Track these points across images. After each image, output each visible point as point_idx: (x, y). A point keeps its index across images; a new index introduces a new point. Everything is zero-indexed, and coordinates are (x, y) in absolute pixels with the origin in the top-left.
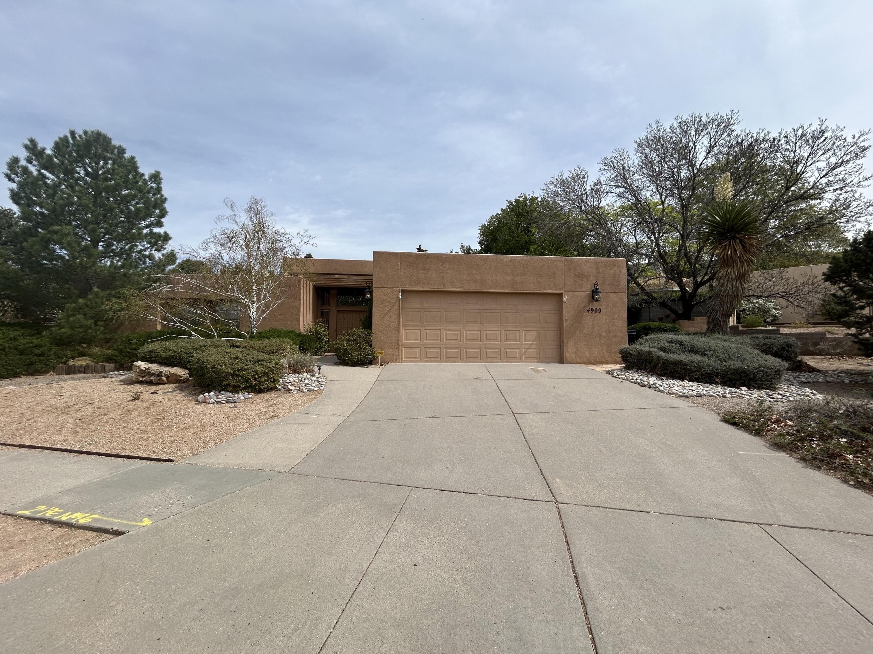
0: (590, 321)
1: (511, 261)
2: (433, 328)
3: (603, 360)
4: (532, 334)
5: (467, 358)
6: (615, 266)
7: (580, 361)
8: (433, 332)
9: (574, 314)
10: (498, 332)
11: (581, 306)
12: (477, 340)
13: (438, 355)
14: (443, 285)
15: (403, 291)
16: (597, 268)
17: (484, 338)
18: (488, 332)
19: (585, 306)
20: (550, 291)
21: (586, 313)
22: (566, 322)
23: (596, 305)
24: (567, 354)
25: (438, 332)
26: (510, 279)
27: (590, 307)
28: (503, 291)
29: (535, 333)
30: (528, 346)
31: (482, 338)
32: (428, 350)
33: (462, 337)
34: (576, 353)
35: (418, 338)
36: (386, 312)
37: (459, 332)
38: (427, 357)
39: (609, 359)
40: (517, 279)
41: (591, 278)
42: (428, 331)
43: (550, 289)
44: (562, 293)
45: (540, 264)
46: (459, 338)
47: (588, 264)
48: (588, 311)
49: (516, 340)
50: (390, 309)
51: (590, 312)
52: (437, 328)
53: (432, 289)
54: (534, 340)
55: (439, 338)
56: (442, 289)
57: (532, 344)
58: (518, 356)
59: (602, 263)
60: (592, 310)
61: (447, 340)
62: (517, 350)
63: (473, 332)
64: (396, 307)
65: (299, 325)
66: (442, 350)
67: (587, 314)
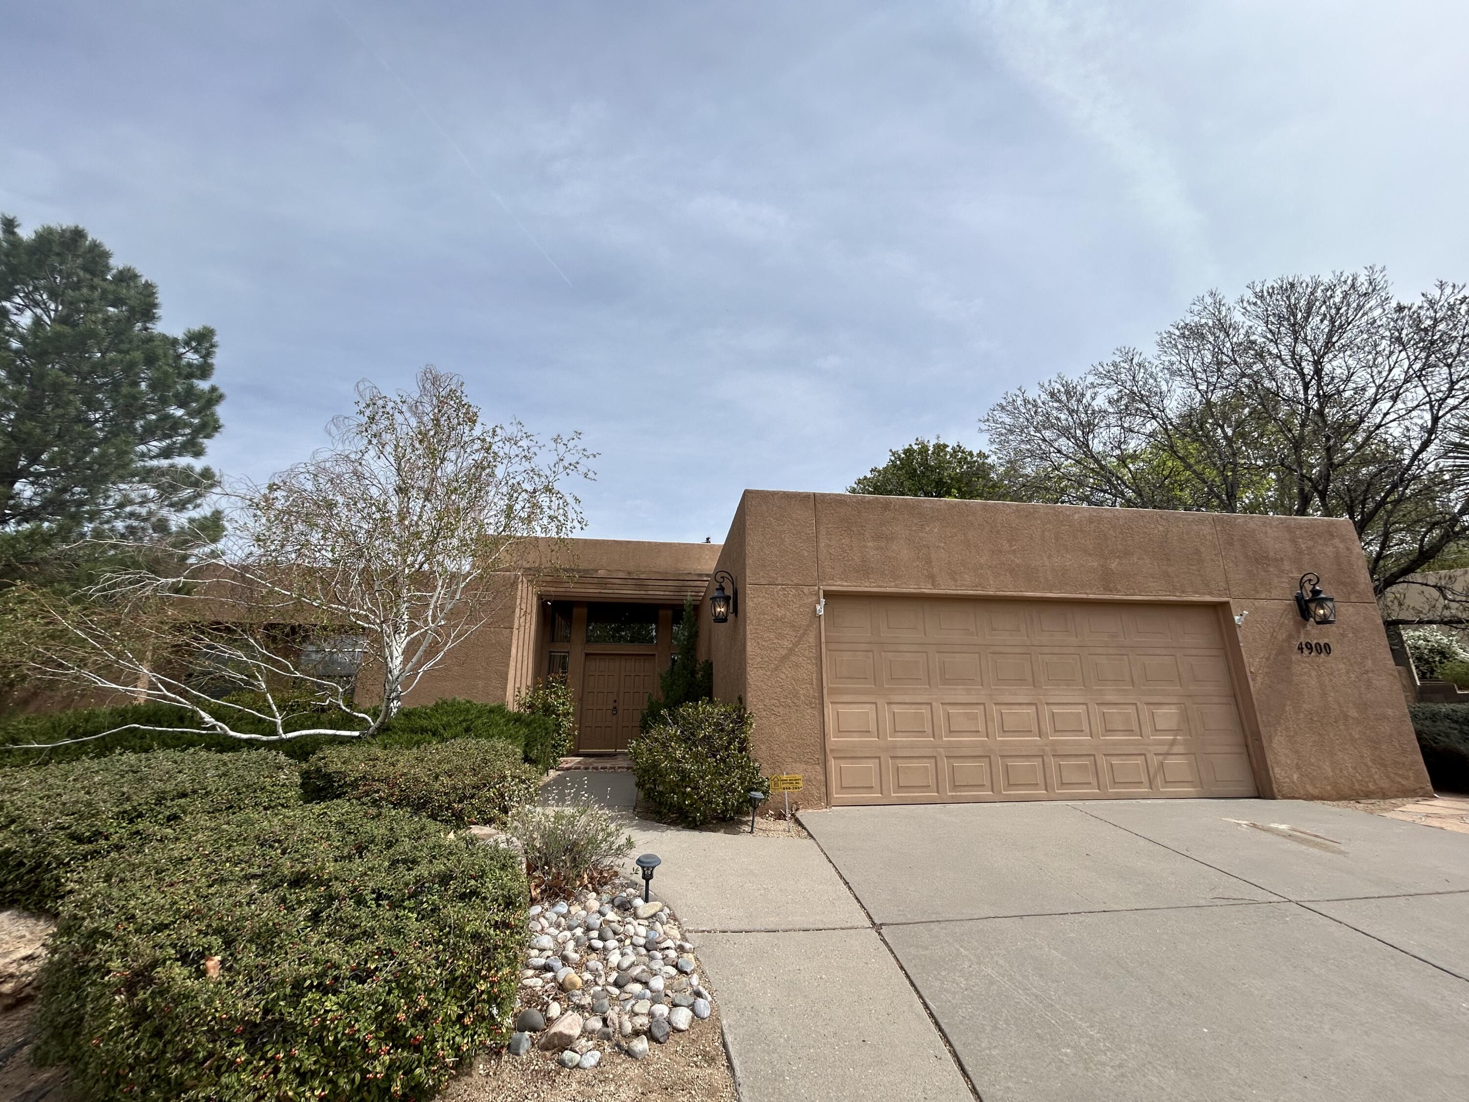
0: (1310, 676)
1: (1091, 521)
2: (907, 699)
3: (1372, 787)
4: (1168, 715)
5: (1010, 785)
6: (1332, 536)
7: (1315, 792)
8: (912, 710)
9: (1268, 659)
10: (1081, 709)
11: (1280, 637)
12: (1029, 732)
13: (932, 781)
14: (932, 578)
15: (828, 595)
16: (1293, 541)
17: (1047, 726)
18: (1056, 710)
19: (1290, 636)
20: (1196, 598)
21: (1296, 657)
22: (1253, 680)
23: (1313, 633)
24: (1277, 770)
25: (925, 710)
26: (1095, 564)
27: (1303, 639)
28: (1084, 596)
29: (1173, 710)
30: (1165, 749)
31: (1043, 727)
32: (901, 763)
33: (989, 723)
34: (1298, 767)
35: (873, 727)
36: (784, 652)
37: (978, 710)
38: (900, 788)
39: (1385, 784)
40: (1113, 566)
41: (1287, 566)
42: (897, 709)
43: (1196, 592)
44: (1227, 603)
45: (1161, 528)
46: (981, 728)
47: (1269, 531)
48: (1301, 649)
49: (1131, 732)
50: (796, 645)
51: (1306, 651)
52: (919, 699)
53: (904, 590)
54: (1177, 732)
55: (928, 728)
56: (928, 590)
57: (1173, 743)
58: (1144, 778)
59: (1301, 528)
60: (1309, 646)
61: (951, 732)
62: (1140, 761)
63: (1017, 710)
64: (811, 639)
65: (504, 689)
66: (940, 764)
67: (1299, 656)
